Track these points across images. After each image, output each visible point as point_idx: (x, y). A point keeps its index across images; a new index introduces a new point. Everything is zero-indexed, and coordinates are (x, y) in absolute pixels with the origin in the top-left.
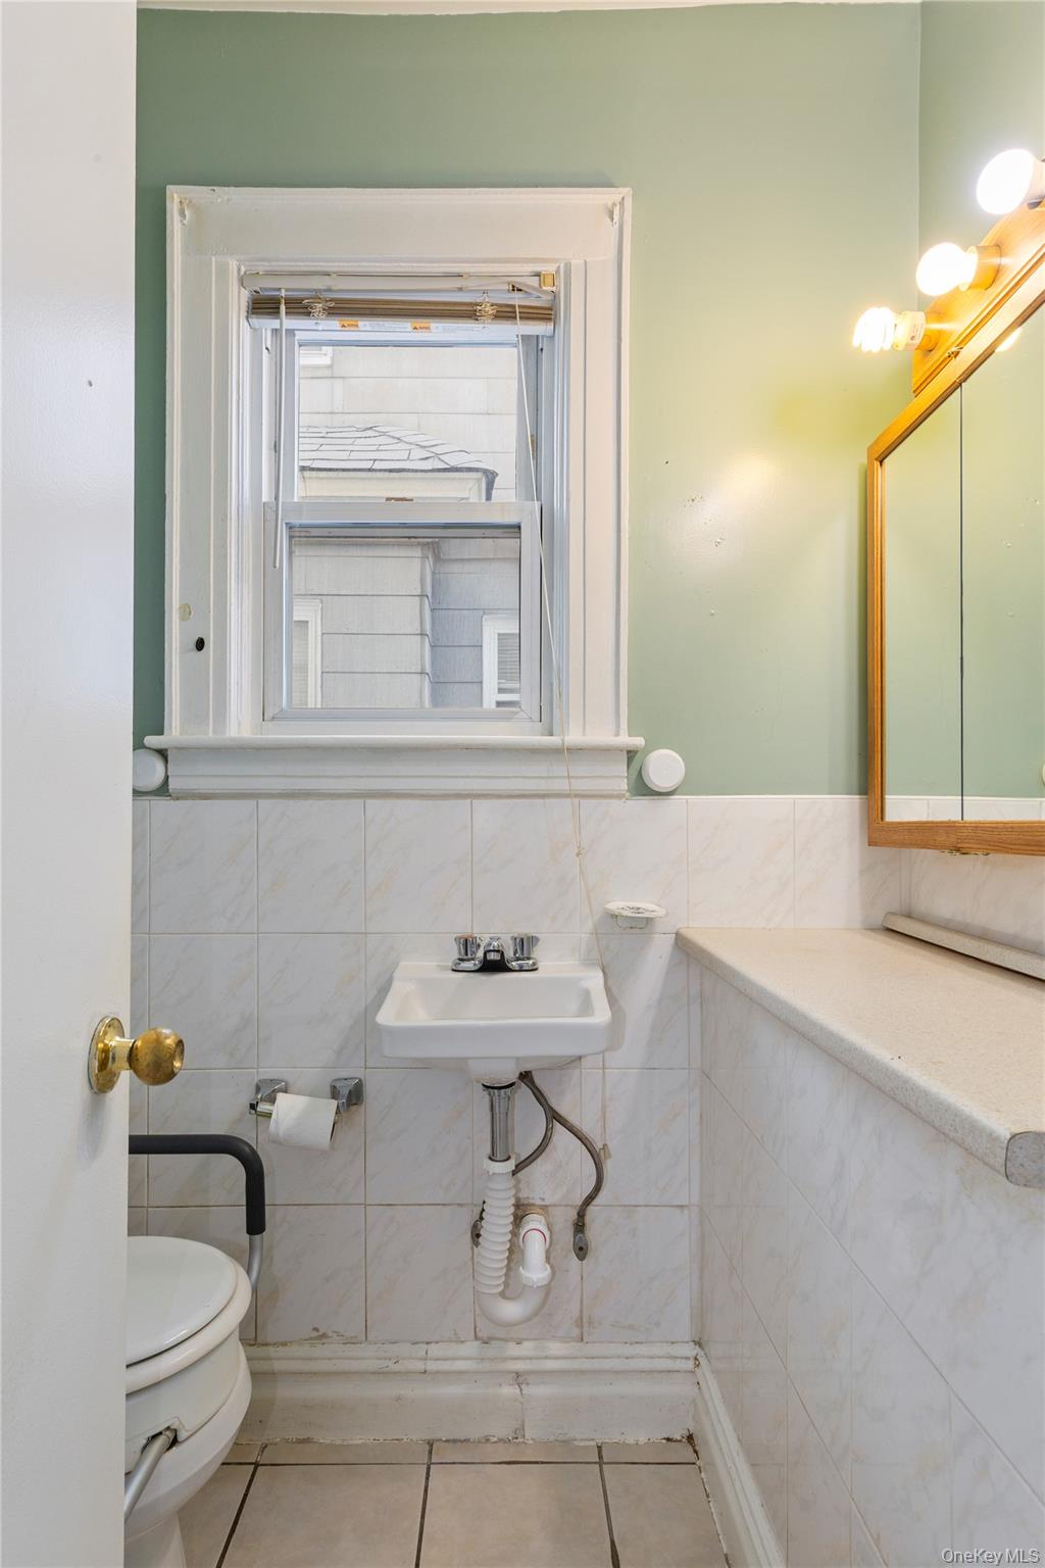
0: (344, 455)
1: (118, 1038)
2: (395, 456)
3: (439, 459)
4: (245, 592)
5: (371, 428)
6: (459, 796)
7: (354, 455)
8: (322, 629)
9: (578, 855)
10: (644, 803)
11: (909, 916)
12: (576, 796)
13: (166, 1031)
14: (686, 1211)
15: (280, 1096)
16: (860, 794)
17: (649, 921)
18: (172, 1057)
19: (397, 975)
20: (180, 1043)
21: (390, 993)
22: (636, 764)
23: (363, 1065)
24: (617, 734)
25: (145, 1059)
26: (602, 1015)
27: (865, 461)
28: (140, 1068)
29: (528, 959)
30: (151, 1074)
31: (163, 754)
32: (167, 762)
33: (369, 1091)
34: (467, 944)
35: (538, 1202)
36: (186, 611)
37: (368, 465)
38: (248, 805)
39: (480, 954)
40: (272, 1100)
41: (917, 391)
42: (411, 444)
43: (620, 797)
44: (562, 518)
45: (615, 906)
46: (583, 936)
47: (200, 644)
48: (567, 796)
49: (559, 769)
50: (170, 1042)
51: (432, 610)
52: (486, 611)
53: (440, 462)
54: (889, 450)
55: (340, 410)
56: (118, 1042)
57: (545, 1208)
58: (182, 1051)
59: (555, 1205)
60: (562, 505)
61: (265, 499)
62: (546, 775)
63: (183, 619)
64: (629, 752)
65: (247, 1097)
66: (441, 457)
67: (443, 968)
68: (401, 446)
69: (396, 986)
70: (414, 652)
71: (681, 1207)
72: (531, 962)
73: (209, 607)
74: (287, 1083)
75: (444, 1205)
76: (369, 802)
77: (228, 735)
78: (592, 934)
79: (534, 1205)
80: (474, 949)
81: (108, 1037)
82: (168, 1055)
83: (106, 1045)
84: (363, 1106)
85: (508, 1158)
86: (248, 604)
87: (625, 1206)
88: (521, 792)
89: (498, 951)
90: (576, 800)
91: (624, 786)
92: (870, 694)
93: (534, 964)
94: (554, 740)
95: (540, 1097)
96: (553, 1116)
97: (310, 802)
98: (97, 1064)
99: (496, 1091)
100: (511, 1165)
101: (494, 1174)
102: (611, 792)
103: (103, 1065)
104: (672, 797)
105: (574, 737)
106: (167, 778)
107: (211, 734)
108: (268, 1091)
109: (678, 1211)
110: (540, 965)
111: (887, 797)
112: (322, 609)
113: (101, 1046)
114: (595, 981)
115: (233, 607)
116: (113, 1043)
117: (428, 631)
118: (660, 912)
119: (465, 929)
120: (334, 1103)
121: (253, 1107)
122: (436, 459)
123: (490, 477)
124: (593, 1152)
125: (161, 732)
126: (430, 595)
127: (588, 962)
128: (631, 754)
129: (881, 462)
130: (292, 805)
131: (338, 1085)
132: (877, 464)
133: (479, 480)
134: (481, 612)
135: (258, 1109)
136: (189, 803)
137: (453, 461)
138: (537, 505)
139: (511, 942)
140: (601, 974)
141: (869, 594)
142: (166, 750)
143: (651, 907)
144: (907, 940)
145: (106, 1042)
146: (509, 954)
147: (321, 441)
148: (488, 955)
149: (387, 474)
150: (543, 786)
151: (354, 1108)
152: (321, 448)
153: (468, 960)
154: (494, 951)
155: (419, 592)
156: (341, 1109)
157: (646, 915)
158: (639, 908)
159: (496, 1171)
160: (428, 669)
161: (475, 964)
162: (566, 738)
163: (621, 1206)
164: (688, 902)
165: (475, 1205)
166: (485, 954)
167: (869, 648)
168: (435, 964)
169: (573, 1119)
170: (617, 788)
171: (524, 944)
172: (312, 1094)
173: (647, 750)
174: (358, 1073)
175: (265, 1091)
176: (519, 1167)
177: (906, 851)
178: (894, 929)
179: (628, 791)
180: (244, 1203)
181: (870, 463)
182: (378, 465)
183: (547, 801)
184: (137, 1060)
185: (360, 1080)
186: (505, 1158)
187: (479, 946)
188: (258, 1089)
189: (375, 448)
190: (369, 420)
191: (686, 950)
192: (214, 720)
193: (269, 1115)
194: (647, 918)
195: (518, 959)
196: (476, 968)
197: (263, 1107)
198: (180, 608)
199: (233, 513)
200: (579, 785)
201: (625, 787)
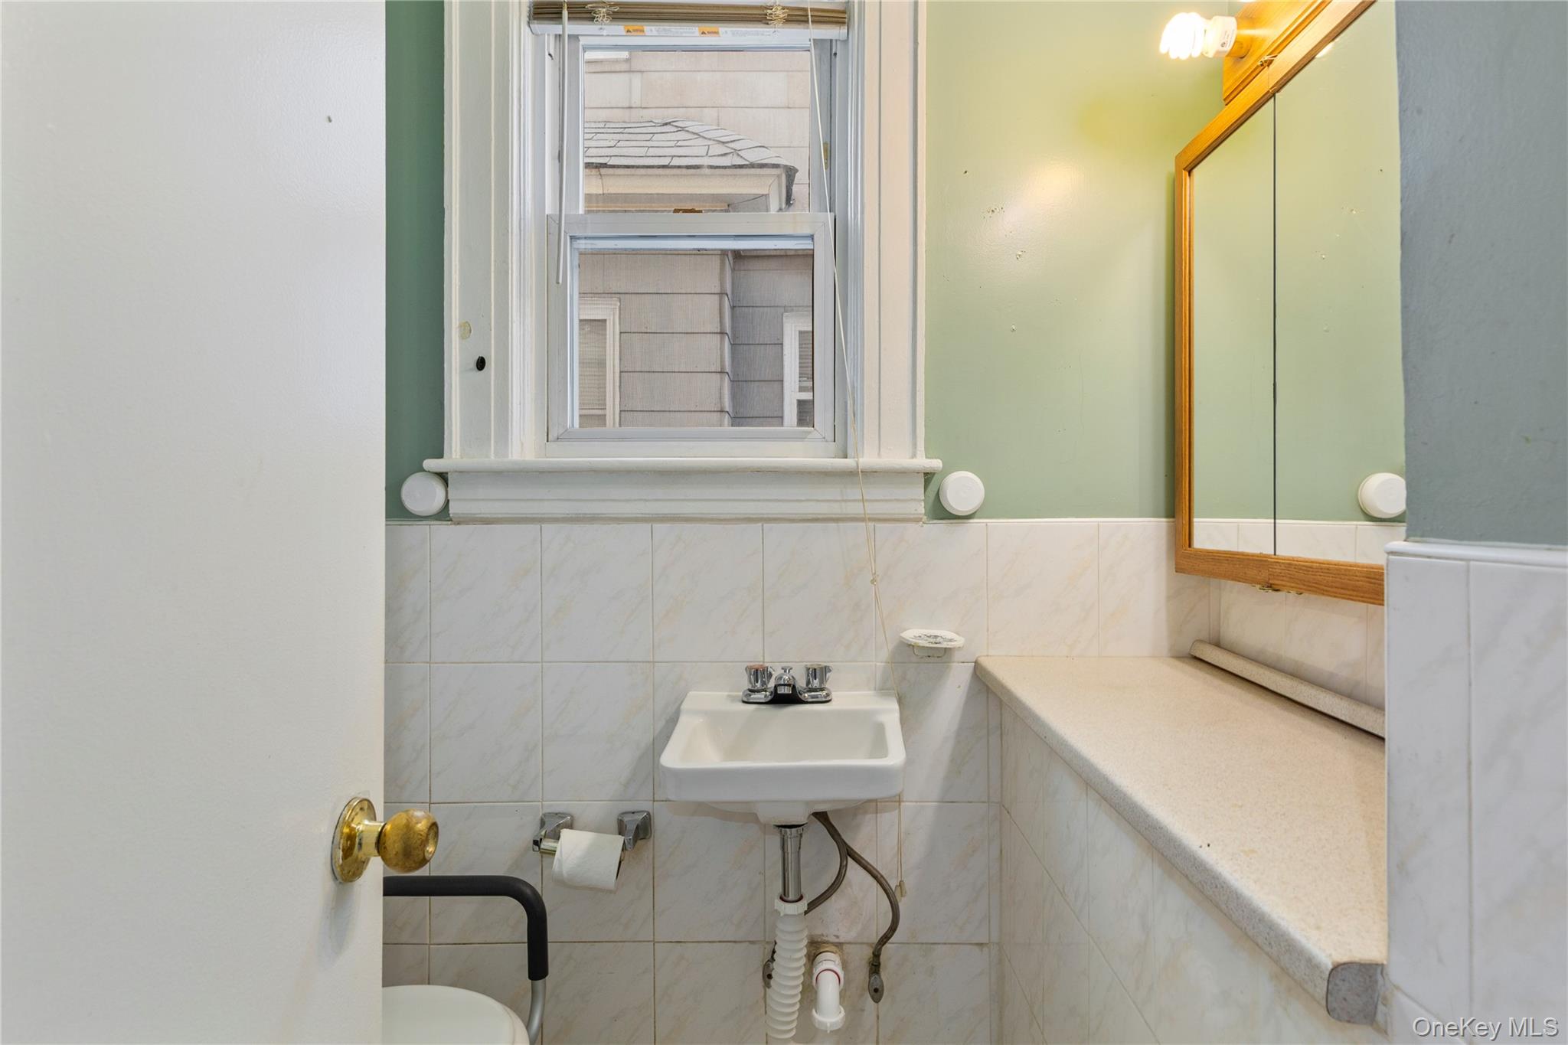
0: (642, 151)
1: (366, 822)
2: (695, 152)
3: (738, 155)
4: (528, 310)
5: (670, 123)
6: (749, 520)
7: (652, 151)
8: (620, 329)
9: (873, 581)
10: (941, 527)
11: (1218, 644)
12: (870, 520)
13: (419, 814)
14: (985, 949)
15: (565, 833)
16: (1167, 517)
17: (947, 651)
18: (424, 843)
19: (684, 706)
20: (434, 826)
21: (678, 725)
22: (933, 488)
23: (652, 799)
24: (914, 456)
25: (394, 845)
26: (895, 756)
27: (1172, 169)
28: (388, 857)
29: (822, 690)
30: (400, 863)
31: (443, 477)
32: (447, 484)
33: (659, 823)
34: (759, 674)
35: (833, 939)
36: (466, 330)
37: (665, 161)
38: (533, 529)
39: (771, 684)
40: (557, 837)
41: (1228, 100)
42: (710, 139)
43: (917, 520)
44: (856, 230)
45: (911, 634)
46: (878, 664)
47: (481, 364)
48: (862, 520)
49: (854, 493)
50: (422, 826)
51: (733, 308)
52: (786, 309)
53: (741, 159)
54: (1198, 160)
55: (638, 104)
56: (367, 827)
57: (839, 945)
58: (436, 834)
59: (850, 943)
60: (856, 214)
61: (548, 211)
62: (839, 498)
63: (463, 337)
64: (926, 474)
65: (530, 832)
66: (739, 153)
67: (733, 699)
68: (700, 141)
69: (683, 719)
70: (713, 351)
71: (981, 945)
72: (824, 693)
73: (490, 324)
74: (572, 817)
75: (735, 942)
76: (657, 526)
77: (510, 458)
78: (886, 662)
79: (827, 942)
80: (765, 679)
81: (356, 820)
82: (419, 842)
83: (353, 829)
84: (652, 839)
85: (801, 898)
86: (530, 321)
87: (922, 944)
88: (814, 516)
89: (789, 685)
90: (871, 524)
91: (921, 509)
92: (1178, 414)
93: (828, 695)
94: (849, 463)
95: (834, 833)
96: (847, 853)
97: (596, 526)
98: (341, 853)
99: (788, 830)
100: (803, 906)
101: (786, 915)
102: (907, 516)
103: (348, 852)
104: (971, 521)
105: (868, 459)
106: (447, 502)
107: (493, 458)
108: (553, 826)
109: (976, 949)
110: (834, 695)
111: (1195, 520)
112: (620, 307)
113: (346, 830)
114: (889, 713)
115: (514, 325)
116: (361, 828)
117: (728, 330)
118: (959, 641)
119: (756, 658)
120: (620, 839)
121: (537, 843)
122: (735, 155)
123: (790, 173)
124: (889, 891)
125: (440, 456)
126: (729, 292)
127: (883, 690)
128: (928, 477)
129: (1190, 172)
130: (577, 529)
131: (626, 819)
132: (1185, 173)
133: (779, 176)
134: (782, 310)
135: (542, 847)
136: (471, 527)
137: (753, 157)
138: (830, 216)
139: (804, 672)
140: (896, 706)
141: (1177, 310)
142: (447, 473)
143: (949, 635)
144: (1215, 671)
145: (353, 825)
146: (801, 683)
147: (618, 137)
148: (778, 688)
149: (684, 171)
150: (835, 509)
151: (640, 842)
152: (618, 145)
153: (758, 691)
154: (785, 685)
155: (717, 290)
156: (628, 846)
157: (945, 645)
158: (936, 637)
159: (789, 912)
160: (728, 369)
161: (766, 696)
162: (861, 460)
163: (918, 943)
164: (988, 630)
165: (768, 943)
166: (776, 687)
167: (1177, 366)
168: (727, 693)
169: (868, 857)
170: (913, 512)
171: (817, 673)
172: (598, 829)
173: (947, 471)
174: (646, 806)
175: (549, 828)
176: (812, 905)
177: (1214, 581)
178: (1202, 657)
179: (925, 514)
180: (526, 940)
181: (1178, 173)
182: (676, 162)
183: (841, 524)
184: (385, 848)
185: (649, 814)
186: (798, 897)
187: (770, 675)
188: (543, 824)
189: (672, 144)
190: (668, 115)
191: (984, 684)
192: (495, 442)
193: (552, 853)
194: (945, 648)
195: (811, 690)
196: (767, 700)
197: (547, 844)
198: (460, 326)
199: (514, 226)
200: (872, 509)
201: (923, 511)
